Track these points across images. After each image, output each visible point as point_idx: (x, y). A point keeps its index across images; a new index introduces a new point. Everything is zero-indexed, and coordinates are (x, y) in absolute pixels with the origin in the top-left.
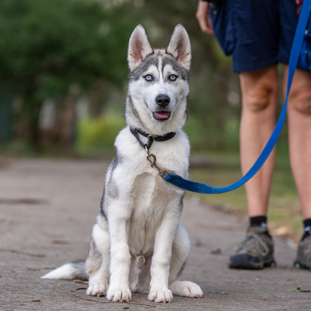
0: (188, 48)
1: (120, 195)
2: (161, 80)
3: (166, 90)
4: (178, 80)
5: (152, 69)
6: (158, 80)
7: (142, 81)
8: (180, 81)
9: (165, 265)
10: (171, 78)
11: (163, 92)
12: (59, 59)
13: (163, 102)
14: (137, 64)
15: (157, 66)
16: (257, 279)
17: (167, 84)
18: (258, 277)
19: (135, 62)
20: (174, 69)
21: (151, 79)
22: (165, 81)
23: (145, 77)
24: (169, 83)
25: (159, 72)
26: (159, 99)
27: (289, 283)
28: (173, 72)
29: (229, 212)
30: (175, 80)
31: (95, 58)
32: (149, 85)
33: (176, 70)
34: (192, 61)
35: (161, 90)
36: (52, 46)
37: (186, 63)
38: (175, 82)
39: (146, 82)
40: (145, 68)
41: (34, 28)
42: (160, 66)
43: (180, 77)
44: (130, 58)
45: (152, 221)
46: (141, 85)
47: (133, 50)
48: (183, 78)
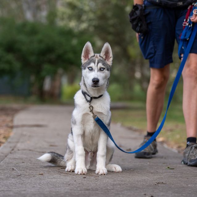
0: (111, 55)
1: (77, 123)
2: (96, 70)
3: (98, 76)
4: (104, 70)
5: (92, 65)
6: (94, 71)
7: (87, 70)
8: (106, 71)
9: (103, 156)
10: (102, 69)
11: (96, 76)
12: (53, 56)
13: (96, 82)
14: (86, 61)
15: (95, 64)
16: (148, 163)
17: (99, 72)
18: (149, 162)
19: (85, 60)
20: (103, 65)
21: (91, 69)
22: (98, 71)
23: (88, 68)
24: (100, 72)
25: (95, 66)
26: (93, 80)
27: (164, 165)
28: (103, 66)
29: (135, 130)
30: (103, 70)
31: (70, 56)
32: (90, 72)
33: (104, 66)
34: (113, 61)
35: (95, 76)
36: (49, 50)
37: (110, 62)
38: (103, 71)
39: (89, 70)
40: (89, 63)
41: (40, 41)
42: (96, 64)
43: (106, 69)
44: (82, 58)
45: (95, 136)
46: (87, 72)
47: (85, 54)
48: (108, 70)
